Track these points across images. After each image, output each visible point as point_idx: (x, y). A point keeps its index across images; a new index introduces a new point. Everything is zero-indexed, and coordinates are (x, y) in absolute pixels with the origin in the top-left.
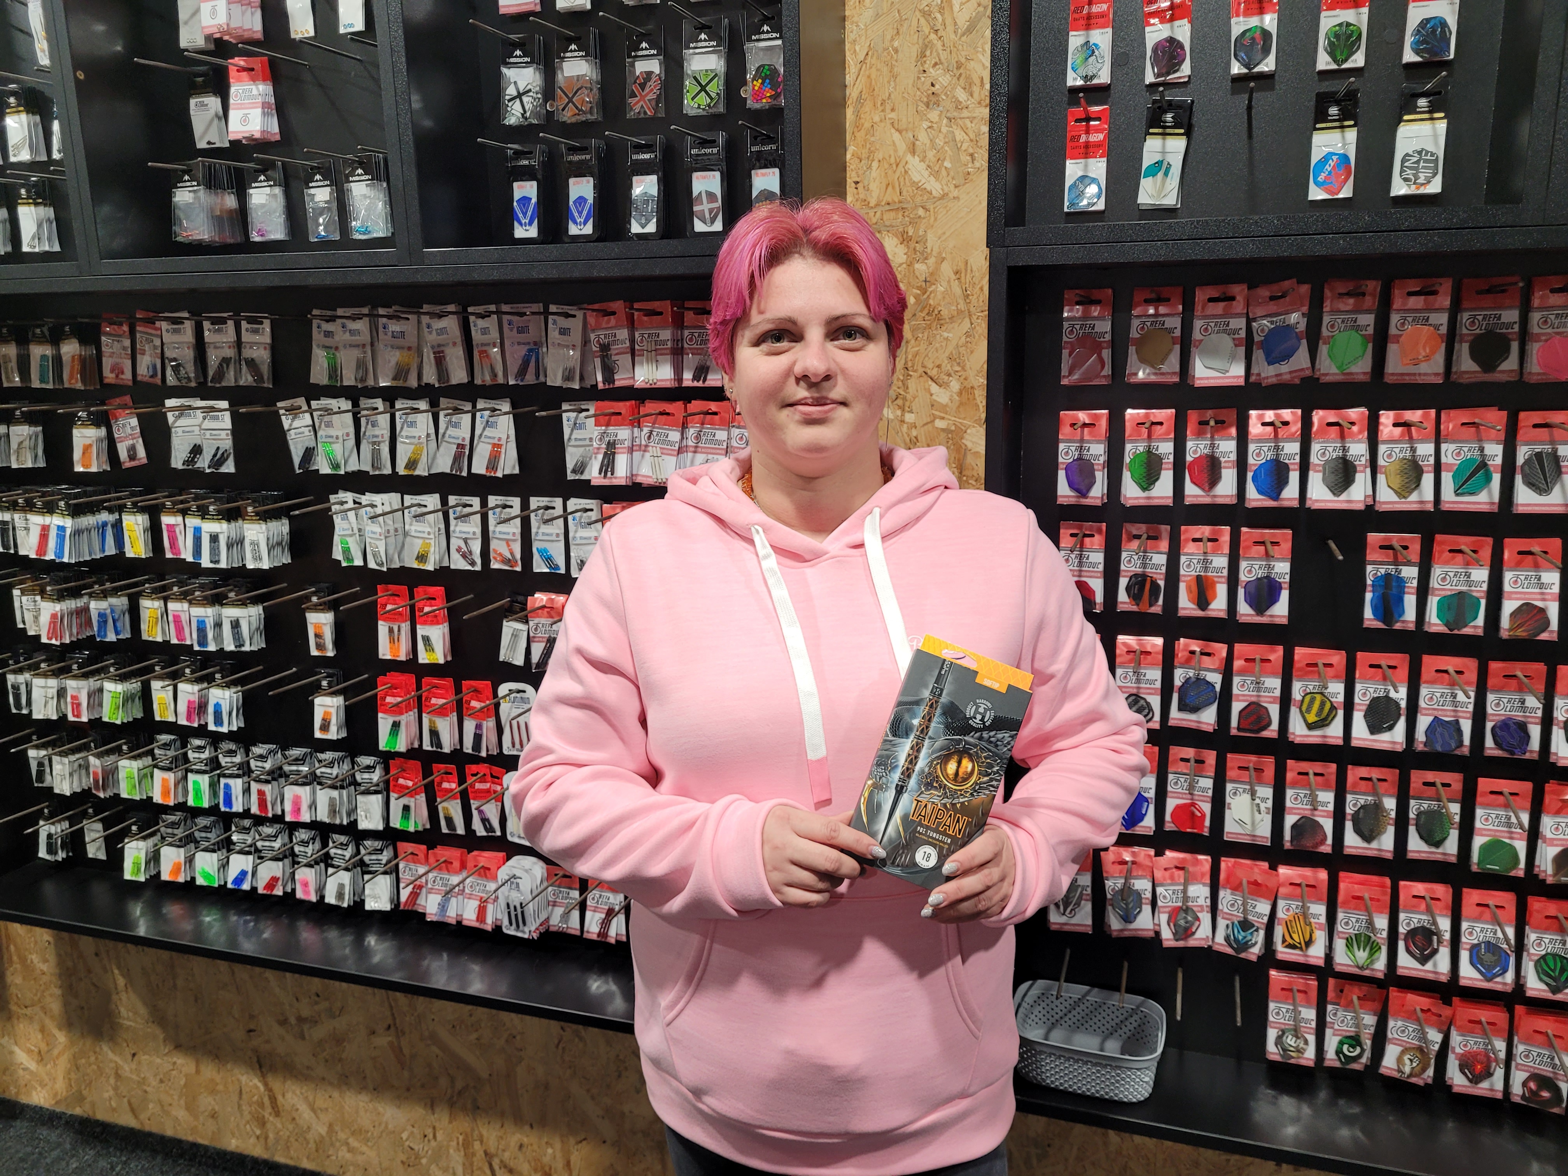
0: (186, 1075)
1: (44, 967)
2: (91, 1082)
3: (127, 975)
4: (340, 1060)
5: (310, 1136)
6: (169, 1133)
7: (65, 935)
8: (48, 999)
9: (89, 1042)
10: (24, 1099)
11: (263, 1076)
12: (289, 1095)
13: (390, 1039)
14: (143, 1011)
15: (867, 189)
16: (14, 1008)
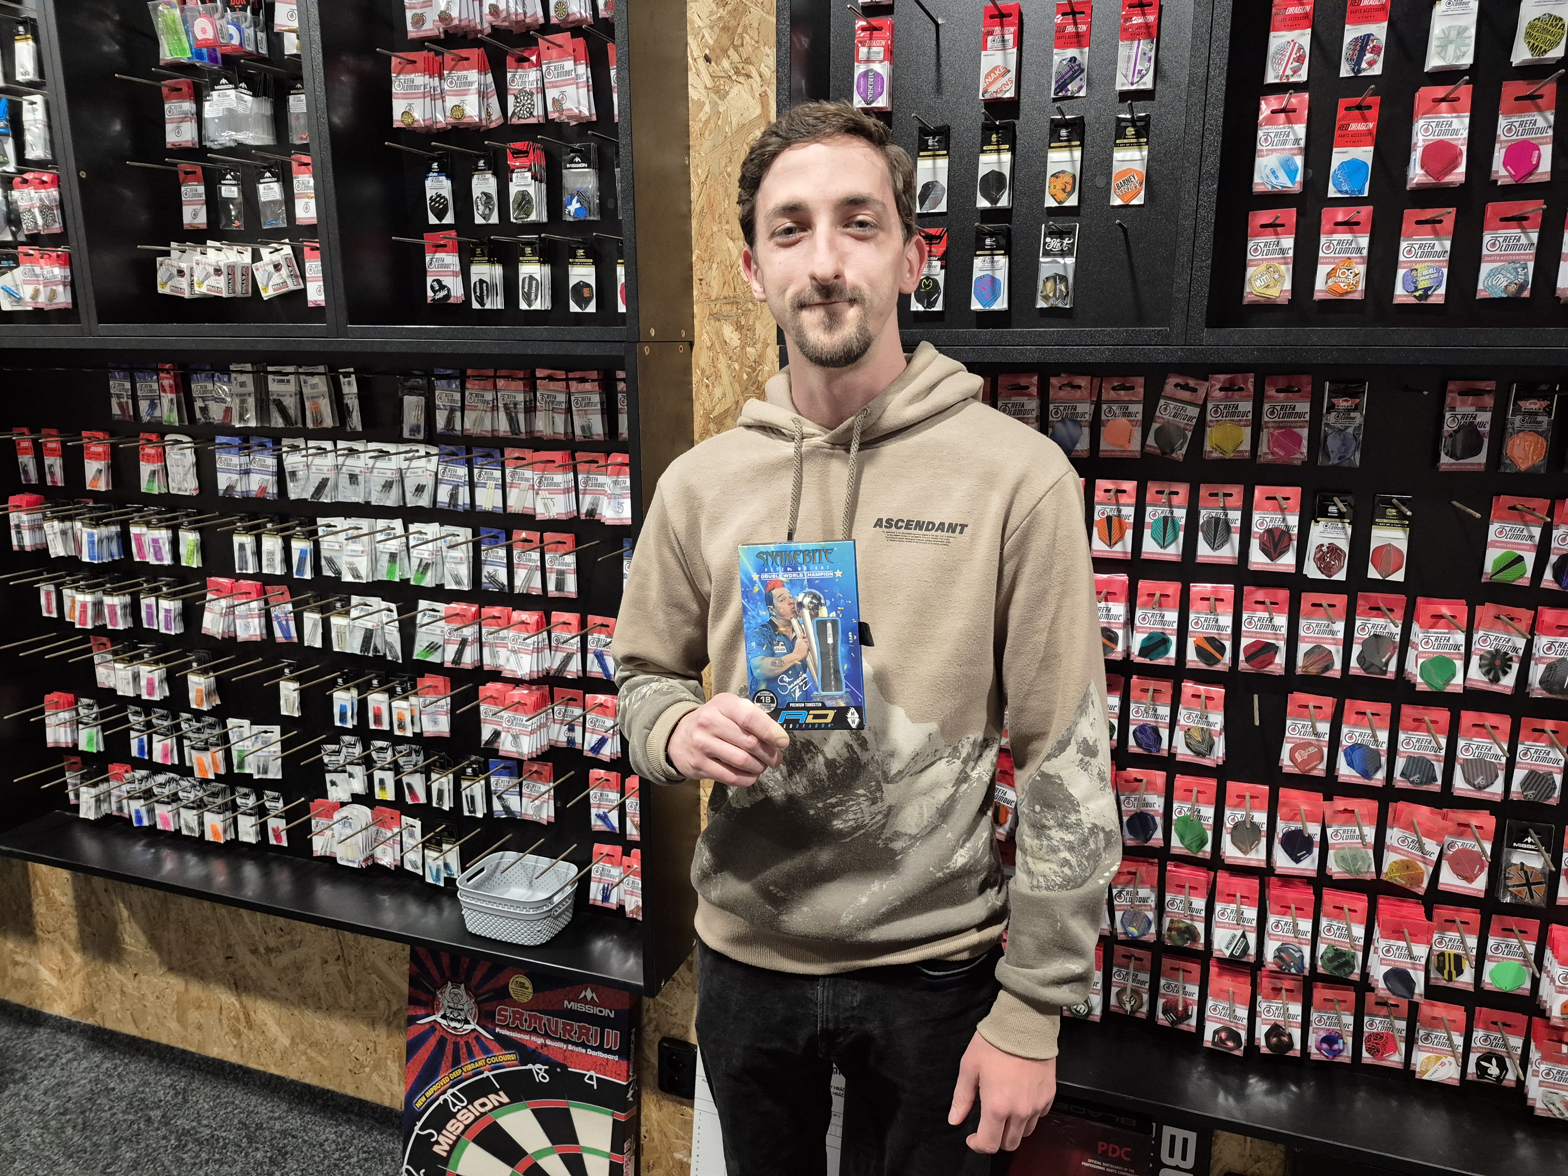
0: (178, 993)
1: (64, 900)
2: (100, 998)
3: (130, 907)
4: (300, 984)
5: (276, 1046)
6: (164, 1041)
7: (81, 874)
8: (67, 927)
9: (99, 963)
10: (47, 1010)
11: (239, 995)
12: (259, 1012)
13: (338, 968)
14: (143, 939)
15: (708, 285)
16: (39, 933)
